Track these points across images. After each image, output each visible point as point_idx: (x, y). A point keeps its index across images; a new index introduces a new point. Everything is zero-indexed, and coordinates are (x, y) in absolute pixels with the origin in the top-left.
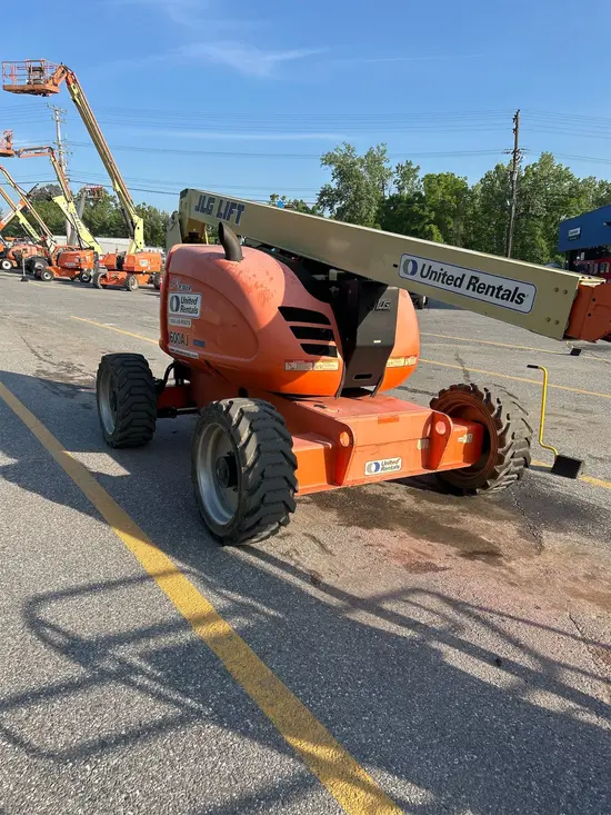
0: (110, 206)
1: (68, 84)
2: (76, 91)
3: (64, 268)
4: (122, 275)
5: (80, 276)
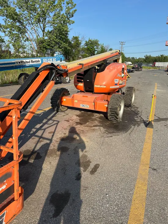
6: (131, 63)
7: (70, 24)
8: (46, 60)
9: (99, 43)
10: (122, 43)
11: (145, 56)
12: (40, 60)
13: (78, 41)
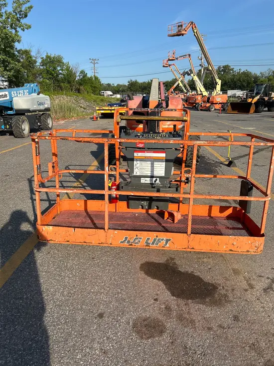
0: (231, 73)
1: (193, 29)
2: (195, 31)
3: (190, 103)
4: (208, 105)
5: (195, 106)
6: (112, 94)
7: (23, 30)
8: (15, 93)
9: (65, 61)
10: (94, 61)
11: (129, 82)
12: (7, 93)
13: (31, 57)
